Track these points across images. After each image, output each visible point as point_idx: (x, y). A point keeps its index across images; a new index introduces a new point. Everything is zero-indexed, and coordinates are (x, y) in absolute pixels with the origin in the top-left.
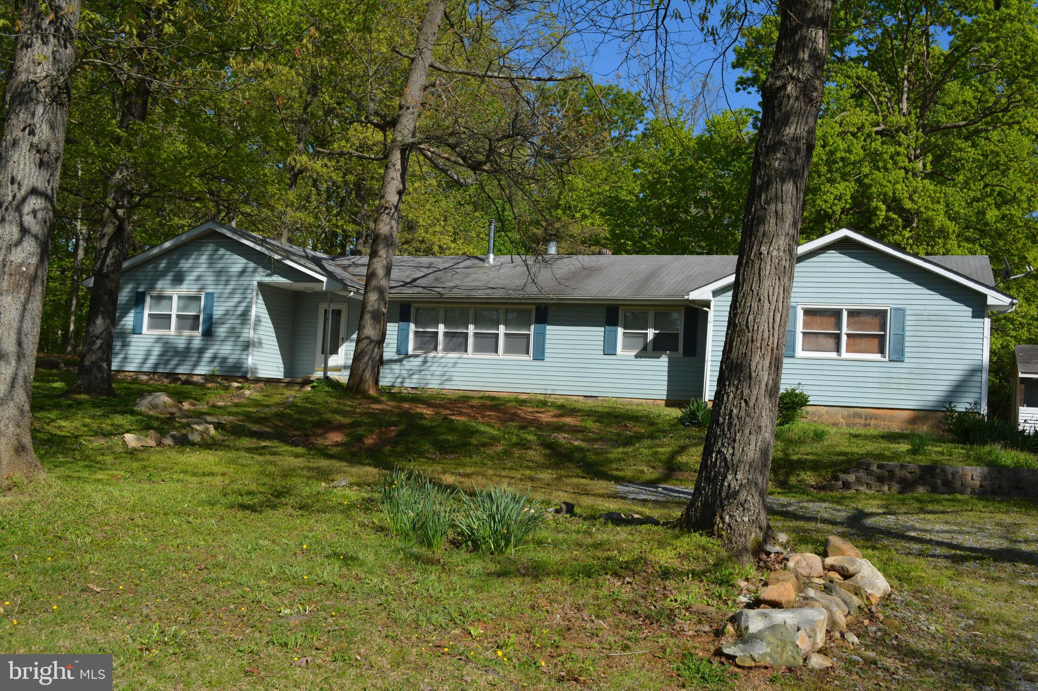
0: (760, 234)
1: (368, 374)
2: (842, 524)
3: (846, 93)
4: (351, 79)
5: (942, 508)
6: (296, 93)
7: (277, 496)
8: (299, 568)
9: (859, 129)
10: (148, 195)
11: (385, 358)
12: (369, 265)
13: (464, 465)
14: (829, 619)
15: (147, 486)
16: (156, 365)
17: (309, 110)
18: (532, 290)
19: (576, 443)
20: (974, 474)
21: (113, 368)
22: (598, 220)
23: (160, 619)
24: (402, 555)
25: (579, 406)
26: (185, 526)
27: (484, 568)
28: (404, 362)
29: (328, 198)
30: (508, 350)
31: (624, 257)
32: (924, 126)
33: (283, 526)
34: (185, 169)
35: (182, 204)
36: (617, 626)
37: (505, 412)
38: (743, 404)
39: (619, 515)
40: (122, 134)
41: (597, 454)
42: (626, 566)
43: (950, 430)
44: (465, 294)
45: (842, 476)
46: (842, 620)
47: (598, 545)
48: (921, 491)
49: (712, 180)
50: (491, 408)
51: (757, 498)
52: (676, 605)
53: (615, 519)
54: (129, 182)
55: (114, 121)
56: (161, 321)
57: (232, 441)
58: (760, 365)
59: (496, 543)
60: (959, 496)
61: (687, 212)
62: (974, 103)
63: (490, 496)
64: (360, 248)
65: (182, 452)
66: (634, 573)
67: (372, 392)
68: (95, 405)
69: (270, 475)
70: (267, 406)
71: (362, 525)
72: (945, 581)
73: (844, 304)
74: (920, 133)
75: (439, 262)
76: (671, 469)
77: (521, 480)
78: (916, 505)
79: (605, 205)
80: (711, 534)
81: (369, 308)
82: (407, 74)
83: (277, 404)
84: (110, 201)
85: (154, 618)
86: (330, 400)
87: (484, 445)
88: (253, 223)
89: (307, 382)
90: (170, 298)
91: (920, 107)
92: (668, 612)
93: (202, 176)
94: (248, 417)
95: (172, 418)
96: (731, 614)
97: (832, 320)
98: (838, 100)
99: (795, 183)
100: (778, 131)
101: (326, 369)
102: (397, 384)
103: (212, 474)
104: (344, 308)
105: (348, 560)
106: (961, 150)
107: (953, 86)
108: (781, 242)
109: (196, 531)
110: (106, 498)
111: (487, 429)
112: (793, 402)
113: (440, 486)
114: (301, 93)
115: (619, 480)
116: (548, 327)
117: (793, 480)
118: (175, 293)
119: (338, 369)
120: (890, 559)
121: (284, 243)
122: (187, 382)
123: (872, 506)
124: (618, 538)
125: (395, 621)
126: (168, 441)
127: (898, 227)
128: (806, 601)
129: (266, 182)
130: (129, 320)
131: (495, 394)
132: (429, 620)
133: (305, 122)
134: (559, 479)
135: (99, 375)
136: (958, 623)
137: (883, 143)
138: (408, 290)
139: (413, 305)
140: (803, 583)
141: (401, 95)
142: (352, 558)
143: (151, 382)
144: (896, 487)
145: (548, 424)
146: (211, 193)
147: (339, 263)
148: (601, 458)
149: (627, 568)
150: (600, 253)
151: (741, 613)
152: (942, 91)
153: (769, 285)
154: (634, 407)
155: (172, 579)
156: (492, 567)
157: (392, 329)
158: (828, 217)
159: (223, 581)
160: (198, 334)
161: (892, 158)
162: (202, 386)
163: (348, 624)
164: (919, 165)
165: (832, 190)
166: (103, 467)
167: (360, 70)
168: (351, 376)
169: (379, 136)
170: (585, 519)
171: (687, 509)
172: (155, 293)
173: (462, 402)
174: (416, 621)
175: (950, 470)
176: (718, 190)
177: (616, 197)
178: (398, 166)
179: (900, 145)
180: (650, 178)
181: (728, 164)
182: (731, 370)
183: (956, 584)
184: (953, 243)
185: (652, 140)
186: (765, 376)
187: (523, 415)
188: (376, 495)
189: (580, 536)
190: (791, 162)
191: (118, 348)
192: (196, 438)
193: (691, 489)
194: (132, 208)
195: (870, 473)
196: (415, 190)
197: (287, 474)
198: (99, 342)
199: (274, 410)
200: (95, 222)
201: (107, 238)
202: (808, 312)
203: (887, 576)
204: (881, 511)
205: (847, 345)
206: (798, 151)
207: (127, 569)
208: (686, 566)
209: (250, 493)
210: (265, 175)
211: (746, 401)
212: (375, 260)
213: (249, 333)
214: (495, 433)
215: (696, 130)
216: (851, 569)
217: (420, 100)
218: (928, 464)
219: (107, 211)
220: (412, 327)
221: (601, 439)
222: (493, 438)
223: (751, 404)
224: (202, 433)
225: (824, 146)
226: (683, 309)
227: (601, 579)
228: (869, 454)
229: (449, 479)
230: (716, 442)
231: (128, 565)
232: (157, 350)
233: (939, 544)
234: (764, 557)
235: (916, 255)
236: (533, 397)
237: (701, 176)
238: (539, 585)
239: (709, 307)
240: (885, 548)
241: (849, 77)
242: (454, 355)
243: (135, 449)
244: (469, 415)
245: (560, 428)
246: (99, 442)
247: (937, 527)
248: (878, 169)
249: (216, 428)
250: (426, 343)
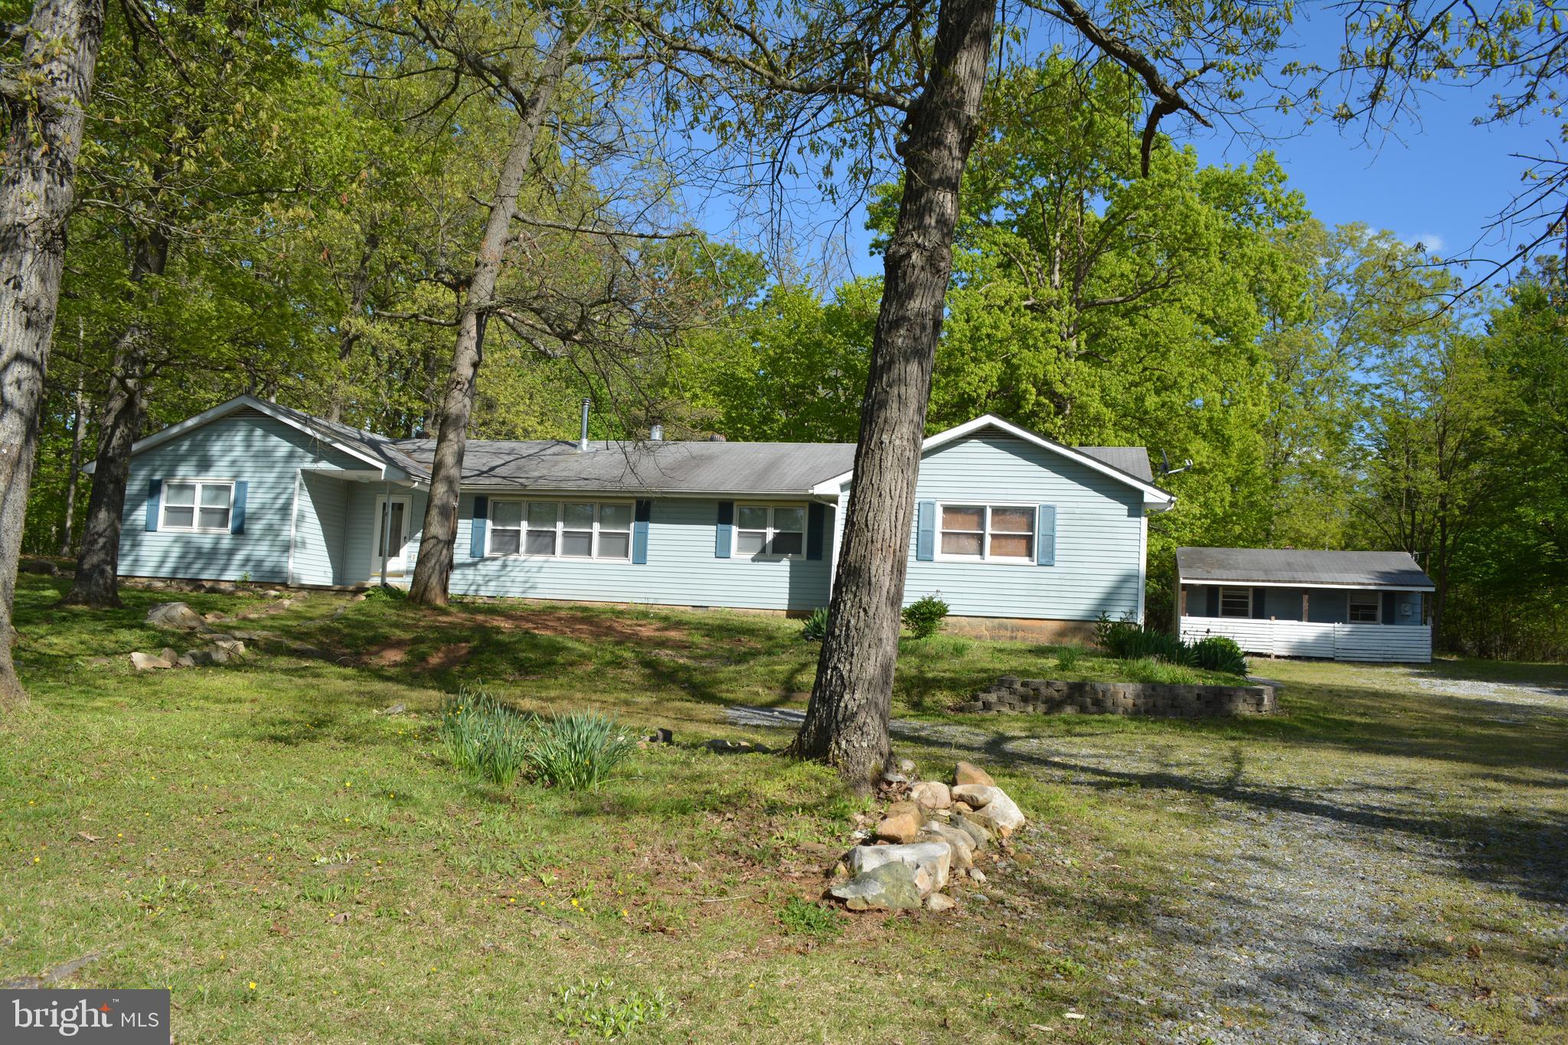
0: (881, 420)
1: (434, 581)
2: (979, 749)
3: (993, 261)
4: (418, 230)
5: (1090, 730)
6: (351, 243)
7: (318, 726)
8: (340, 809)
9: (1006, 302)
10: (166, 363)
11: (455, 561)
12: (436, 451)
13: (547, 688)
14: (953, 855)
15: (157, 715)
16: (175, 570)
17: (367, 264)
18: (631, 483)
19: (681, 661)
20: (1126, 691)
21: (119, 573)
22: (711, 400)
23: (168, 871)
24: (464, 793)
25: (685, 618)
26: (202, 762)
27: (562, 806)
28: (480, 567)
29: (390, 370)
30: (604, 552)
31: (741, 444)
32: (1078, 301)
33: (324, 760)
34: (212, 331)
35: (210, 374)
36: (714, 869)
37: (598, 625)
38: (862, 614)
39: (724, 742)
40: (133, 288)
41: (706, 673)
42: (728, 801)
43: (1103, 643)
44: (552, 485)
45: (982, 695)
46: (967, 855)
47: (696, 778)
48: (1069, 711)
49: (844, 357)
50: (583, 620)
51: (877, 718)
52: (782, 843)
53: (719, 747)
54: (142, 347)
55: (126, 271)
56: (181, 515)
57: (265, 660)
58: (880, 569)
59: (577, 775)
60: (1110, 717)
61: (813, 393)
62: (1132, 277)
63: (570, 721)
64: (426, 430)
65: (204, 675)
66: (737, 808)
67: (440, 602)
68: (96, 618)
69: (312, 701)
70: (311, 619)
71: (419, 758)
72: (1086, 809)
73: (988, 499)
74: (1073, 309)
75: (523, 447)
76: (790, 689)
77: (614, 704)
78: (1063, 727)
79: (720, 383)
80: (825, 762)
81: (437, 502)
82: (485, 223)
83: (323, 617)
84: (118, 370)
85: (160, 871)
86: (388, 611)
87: (572, 664)
88: (296, 398)
89: (361, 590)
90: (193, 488)
91: (1073, 280)
92: (772, 851)
93: (233, 341)
94: (287, 631)
95: (191, 633)
96: (844, 852)
97: (975, 518)
98: (983, 269)
99: (920, 364)
100: (902, 306)
101: (384, 574)
102: (471, 593)
103: (239, 700)
104: (406, 501)
105: (400, 799)
106: (1117, 328)
107: (1109, 257)
108: (904, 430)
109: (216, 767)
110: (105, 729)
111: (577, 645)
112: (931, 613)
113: (513, 710)
114: (358, 244)
115: (729, 703)
116: (651, 525)
117: (928, 701)
118: (198, 482)
119: (399, 574)
120: (1028, 788)
121: (335, 423)
122: (212, 590)
123: (1014, 729)
124: (719, 768)
125: (453, 868)
126: (186, 661)
127: (1049, 414)
128: (930, 836)
129: (311, 350)
130: (141, 515)
131: (587, 604)
132: (493, 867)
133: (363, 279)
134: (659, 702)
135: (101, 582)
136: (1097, 856)
137: (1033, 319)
138: (485, 481)
139: (490, 498)
140: (926, 815)
141: (478, 250)
142: (405, 797)
143: (169, 590)
144: (1042, 708)
145: (649, 639)
146: (247, 362)
147: (401, 447)
148: (709, 677)
149: (728, 803)
150: (712, 439)
151: (854, 851)
152: (1098, 262)
153: (890, 479)
154: (751, 619)
155: (184, 825)
156: (572, 805)
157: (465, 527)
158: (973, 401)
159: (247, 826)
160: (228, 530)
161: (1043, 335)
162: (230, 594)
163: (395, 873)
164: (1072, 344)
165: (976, 370)
166: (103, 692)
167: (429, 217)
168: (414, 583)
169: (451, 297)
170: (684, 748)
171: (800, 735)
172: (176, 481)
173: (547, 613)
174: (478, 869)
175: (1100, 688)
176: (849, 369)
177: (733, 375)
178: (474, 333)
179: (1051, 321)
180: (771, 353)
181: (861, 339)
182: (848, 575)
183: (1099, 813)
184: (1109, 432)
185: (774, 309)
186: (886, 582)
187: (619, 629)
188: (440, 724)
189: (676, 768)
190: (915, 339)
191: (127, 548)
192: (221, 657)
193: (803, 711)
194: (145, 378)
195: (1013, 692)
196: (495, 361)
197: (331, 700)
198: (101, 541)
199: (319, 623)
200: (100, 395)
201: (113, 414)
202: (947, 509)
203: (1021, 804)
204: (1023, 734)
205: (992, 547)
206: (923, 328)
207: (129, 813)
208: (796, 800)
209: (284, 722)
210: (310, 341)
211: (865, 610)
212: (444, 445)
213: (290, 532)
214: (585, 649)
215: (827, 300)
216: (981, 799)
217: (500, 256)
218: (1077, 680)
219: (114, 382)
220: (489, 524)
221: (710, 656)
222: (583, 656)
223: (871, 614)
224: (229, 652)
225: (968, 321)
226: (807, 505)
227: (698, 815)
228: (1012, 671)
229: (527, 704)
230: (831, 657)
231: (129, 809)
232: (176, 552)
233: (1084, 769)
234: (885, 787)
235: (1068, 447)
236: (633, 607)
237: (830, 352)
238: (625, 824)
239: (836, 503)
240: (1024, 775)
241: (995, 244)
242: (539, 558)
243: (145, 671)
244: (555, 629)
245: (662, 644)
246: (100, 663)
247: (1084, 751)
248: (1028, 348)
249: (246, 646)
250: (506, 544)
